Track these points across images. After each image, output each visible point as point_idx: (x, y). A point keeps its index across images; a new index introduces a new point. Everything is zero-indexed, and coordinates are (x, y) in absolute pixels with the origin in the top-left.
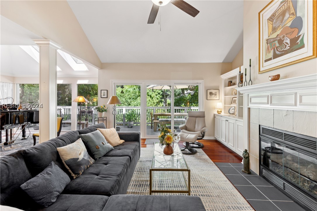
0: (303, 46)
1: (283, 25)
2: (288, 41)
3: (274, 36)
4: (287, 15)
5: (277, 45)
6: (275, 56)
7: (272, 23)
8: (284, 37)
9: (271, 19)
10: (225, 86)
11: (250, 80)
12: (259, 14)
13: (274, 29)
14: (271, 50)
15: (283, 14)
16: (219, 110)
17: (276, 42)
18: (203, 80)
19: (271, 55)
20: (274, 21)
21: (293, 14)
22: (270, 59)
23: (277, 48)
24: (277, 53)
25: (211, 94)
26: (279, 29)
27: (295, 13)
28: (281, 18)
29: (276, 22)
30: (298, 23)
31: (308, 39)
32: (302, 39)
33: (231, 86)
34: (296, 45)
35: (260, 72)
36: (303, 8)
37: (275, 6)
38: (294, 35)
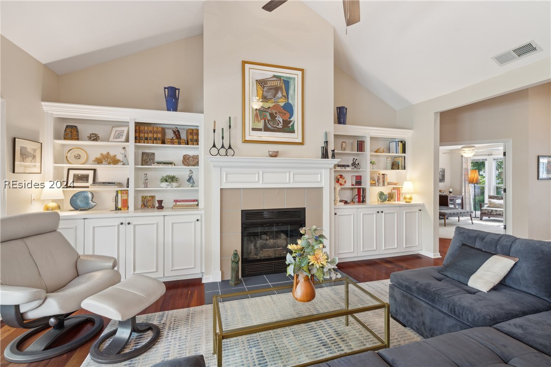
0: (293, 132)
1: (276, 100)
2: (281, 120)
3: (265, 106)
4: (279, 95)
5: (269, 118)
6: (266, 129)
7: (262, 89)
8: (276, 113)
9: (261, 83)
10: (56, 137)
12: (244, 63)
13: (265, 99)
14: (261, 119)
16: (52, 206)
17: (268, 114)
19: (261, 125)
20: (265, 89)
21: (284, 96)
22: (260, 130)
23: (268, 120)
24: (269, 126)
25: (24, 154)
26: (270, 101)
27: (287, 97)
28: (273, 91)
29: (267, 92)
30: (289, 108)
31: (298, 127)
32: (293, 125)
33: (78, 139)
34: (288, 127)
35: (246, 141)
36: (293, 99)
37: (267, 73)
38: (286, 117)
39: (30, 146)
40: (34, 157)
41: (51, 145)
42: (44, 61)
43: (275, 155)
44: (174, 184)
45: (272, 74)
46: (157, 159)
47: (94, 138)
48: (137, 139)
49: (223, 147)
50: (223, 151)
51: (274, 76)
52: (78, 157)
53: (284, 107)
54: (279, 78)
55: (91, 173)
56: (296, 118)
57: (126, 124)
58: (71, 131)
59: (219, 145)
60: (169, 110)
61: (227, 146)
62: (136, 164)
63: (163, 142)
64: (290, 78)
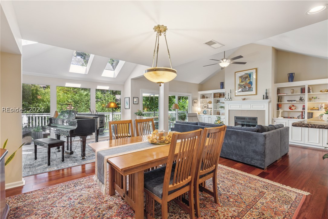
0: (253, 91)
1: (246, 81)
2: (248, 88)
3: (242, 84)
4: (247, 79)
6: (242, 91)
8: (246, 86)
9: (241, 77)
10: (201, 98)
11: (231, 98)
12: (235, 73)
13: (242, 82)
14: (241, 88)
15: (246, 78)
16: (199, 112)
17: (243, 86)
18: (191, 93)
20: (242, 79)
21: (249, 79)
22: (240, 92)
23: (243, 88)
25: (195, 102)
26: (244, 82)
27: (250, 79)
28: (245, 79)
29: (243, 79)
30: (251, 83)
31: (254, 89)
32: (252, 88)
33: (204, 98)
34: (250, 89)
35: (236, 96)
36: (252, 79)
37: (242, 74)
38: (250, 86)
39: (196, 101)
40: (196, 103)
41: (200, 100)
42: (199, 83)
43: (244, 99)
44: (222, 108)
45: (244, 73)
46: (220, 102)
47: (207, 98)
48: (214, 97)
49: (228, 98)
50: (228, 100)
51: (245, 74)
52: (205, 102)
53: (249, 83)
54: (247, 74)
55: (207, 106)
56: (254, 86)
57: (211, 94)
58: (203, 97)
59: (227, 98)
60: (221, 89)
61: (230, 98)
62: (214, 103)
63: (220, 97)
64: (251, 73)
